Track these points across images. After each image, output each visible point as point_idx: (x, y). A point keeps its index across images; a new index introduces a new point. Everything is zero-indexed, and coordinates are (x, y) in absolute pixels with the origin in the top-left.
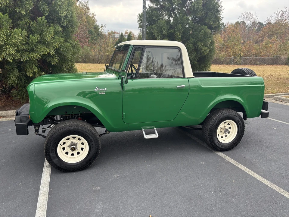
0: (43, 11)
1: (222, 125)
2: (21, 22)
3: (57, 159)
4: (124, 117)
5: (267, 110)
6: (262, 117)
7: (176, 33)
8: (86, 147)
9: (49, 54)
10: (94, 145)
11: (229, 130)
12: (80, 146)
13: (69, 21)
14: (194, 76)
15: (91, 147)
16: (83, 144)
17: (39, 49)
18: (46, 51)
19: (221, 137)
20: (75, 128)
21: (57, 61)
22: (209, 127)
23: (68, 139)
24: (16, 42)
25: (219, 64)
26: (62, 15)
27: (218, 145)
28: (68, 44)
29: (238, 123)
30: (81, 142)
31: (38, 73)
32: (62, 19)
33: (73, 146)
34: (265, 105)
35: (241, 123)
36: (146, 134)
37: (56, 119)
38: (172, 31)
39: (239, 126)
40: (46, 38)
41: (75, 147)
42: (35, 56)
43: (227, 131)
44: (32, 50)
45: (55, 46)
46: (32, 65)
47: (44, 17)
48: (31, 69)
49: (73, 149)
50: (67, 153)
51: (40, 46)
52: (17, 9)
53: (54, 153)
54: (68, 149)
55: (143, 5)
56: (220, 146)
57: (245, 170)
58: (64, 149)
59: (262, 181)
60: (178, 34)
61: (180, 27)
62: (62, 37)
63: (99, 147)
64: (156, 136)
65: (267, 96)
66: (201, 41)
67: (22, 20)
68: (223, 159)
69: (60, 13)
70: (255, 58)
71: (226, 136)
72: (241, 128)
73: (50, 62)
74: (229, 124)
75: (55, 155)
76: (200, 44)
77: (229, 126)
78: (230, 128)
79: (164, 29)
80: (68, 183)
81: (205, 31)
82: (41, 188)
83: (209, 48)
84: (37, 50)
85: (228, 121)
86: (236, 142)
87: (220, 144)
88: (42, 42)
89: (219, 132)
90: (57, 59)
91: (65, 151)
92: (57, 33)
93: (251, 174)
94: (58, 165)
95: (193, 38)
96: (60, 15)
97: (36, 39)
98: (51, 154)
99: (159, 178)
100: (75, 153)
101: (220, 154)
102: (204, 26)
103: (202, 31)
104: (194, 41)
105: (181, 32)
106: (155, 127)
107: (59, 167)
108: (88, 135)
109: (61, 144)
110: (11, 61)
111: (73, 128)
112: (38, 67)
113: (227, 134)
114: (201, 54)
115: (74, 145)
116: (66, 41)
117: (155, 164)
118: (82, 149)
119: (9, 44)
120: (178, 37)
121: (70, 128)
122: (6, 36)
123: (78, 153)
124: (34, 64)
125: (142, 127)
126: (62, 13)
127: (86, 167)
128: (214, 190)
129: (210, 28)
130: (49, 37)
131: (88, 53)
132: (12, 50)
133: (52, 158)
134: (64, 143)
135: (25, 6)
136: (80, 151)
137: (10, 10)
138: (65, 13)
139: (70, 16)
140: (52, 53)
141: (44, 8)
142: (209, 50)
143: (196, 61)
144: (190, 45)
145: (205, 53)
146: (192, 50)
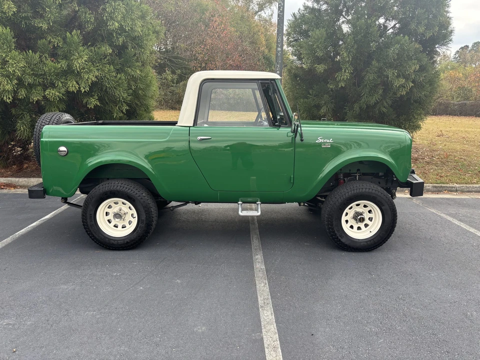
0: (86, 22)
2: (40, 41)
7: (342, 53)
13: (127, 37)
21: (96, 103)
26: (112, 28)
32: (115, 34)
40: (75, 66)
42: (51, 94)
45: (89, 78)
46: (54, 107)
47: (76, 32)
52: (36, 21)
60: (345, 54)
66: (391, 66)
73: (86, 104)
76: (390, 73)
81: (402, 46)
88: (69, 72)
90: (96, 99)
95: (378, 61)
96: (109, 27)
97: (60, 67)
102: (402, 36)
103: (397, 46)
114: (395, 94)
116: (118, 71)
119: (4, 75)
120: (344, 60)
124: (58, 107)
126: (113, 25)
137: (26, 23)
138: (117, 24)
139: (129, 29)
140: (84, 90)
141: (85, 18)
142: (412, 85)
143: (384, 107)
144: (370, 77)
145: (401, 92)
146: (376, 86)
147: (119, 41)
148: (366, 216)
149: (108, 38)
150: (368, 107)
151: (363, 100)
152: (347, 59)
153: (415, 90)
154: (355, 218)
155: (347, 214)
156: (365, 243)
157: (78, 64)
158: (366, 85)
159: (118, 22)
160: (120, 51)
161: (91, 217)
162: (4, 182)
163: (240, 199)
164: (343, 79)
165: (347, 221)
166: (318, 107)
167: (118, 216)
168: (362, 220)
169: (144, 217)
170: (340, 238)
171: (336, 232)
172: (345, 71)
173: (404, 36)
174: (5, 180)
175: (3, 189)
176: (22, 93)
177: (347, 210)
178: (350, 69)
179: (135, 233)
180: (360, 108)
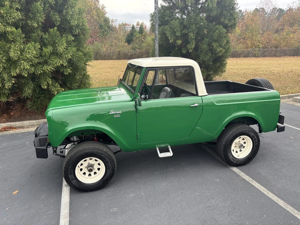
0: (55, 21)
1: (237, 140)
2: (33, 35)
3: (76, 181)
4: (139, 137)
5: (283, 124)
6: (278, 131)
7: (190, 34)
8: (103, 167)
9: (62, 65)
10: (110, 166)
11: (244, 145)
12: (96, 167)
13: (81, 29)
14: (207, 94)
15: (108, 168)
16: (99, 164)
17: (52, 61)
18: (59, 62)
19: (236, 152)
20: (92, 150)
21: (70, 71)
22: (224, 143)
23: (86, 160)
24: (30, 57)
25: (236, 57)
26: (73, 24)
27: (232, 161)
28: (81, 53)
29: (253, 139)
30: (98, 162)
31: (52, 84)
32: (74, 28)
33: (90, 168)
34: (281, 119)
35: (256, 138)
36: (160, 153)
37: (72, 140)
38: (185, 31)
39: (254, 141)
40: (59, 50)
41: (92, 168)
42: (48, 68)
43: (241, 146)
44: (46, 62)
45: (68, 57)
46: (46, 76)
47: (56, 28)
48: (45, 81)
49: (90, 170)
50: (84, 173)
51: (53, 57)
52: (29, 22)
53: (73, 175)
54: (85, 170)
55: (155, 7)
56: (235, 162)
57: (259, 188)
58: (81, 170)
59: (276, 201)
60: (192, 35)
61: (194, 27)
62: (74, 47)
63: (115, 167)
64: (170, 154)
65: (286, 96)
66: (216, 41)
67: (34, 33)
68: (238, 176)
69: (72, 23)
70: (275, 49)
71: (241, 151)
72: (255, 143)
73: (63, 72)
74: (243, 139)
75: (73, 177)
76: (215, 45)
77: (244, 141)
78: (245, 143)
79: (177, 30)
80: (87, 204)
81: (220, 30)
82: (62, 210)
83: (224, 48)
84: (50, 62)
85: (242, 137)
86: (251, 157)
87: (235, 159)
88: (55, 53)
89: (234, 147)
90: (70, 69)
91: (83, 171)
92: (68, 43)
93: (265, 193)
94: (77, 186)
95: (207, 38)
96: (71, 24)
97: (49, 51)
98: (70, 177)
99: (174, 199)
100: (92, 173)
101: (235, 169)
102: (218, 25)
103: (217, 31)
104: (209, 42)
105: (195, 32)
106: (169, 145)
107: (77, 187)
108: (105, 157)
109: (78, 166)
110: (26, 75)
111: (89, 151)
112: (52, 78)
113: (243, 149)
114: (216, 55)
115: (91, 166)
116: (78, 50)
117: (170, 182)
118: (99, 169)
119: (23, 60)
120: (192, 38)
121: (87, 151)
122: (19, 51)
123: (95, 173)
124: (48, 76)
125: (156, 146)
126: (74, 23)
127: (103, 186)
128: (228, 212)
129: (226, 27)
130: (62, 48)
131: (99, 49)
132: (26, 65)
133: (71, 180)
134: (82, 164)
135: (37, 18)
136: (97, 171)
137: (22, 23)
138: (76, 22)
139: (81, 25)
140: (65, 64)
142: (224, 50)
144: (204, 46)
145: (220, 54)
146: (207, 51)
147: (77, 32)
149: (70, 30)
158: (202, 51)
164: (191, 48)
172: (192, 44)
173: (220, 26)
174: (6, 125)
175: (7, 130)
178: (194, 43)
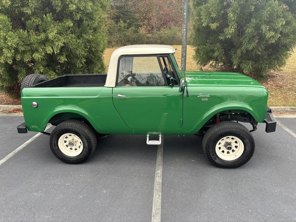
0: (56, 6)
7: (229, 14)
9: (53, 53)
13: (82, 14)
21: (65, 60)
26: (72, 9)
32: (74, 13)
47: (50, 14)
60: (232, 15)
61: (236, 5)
76: (264, 28)
95: (256, 19)
104: (257, 24)
105: (237, 12)
110: (11, 63)
114: (267, 41)
120: (231, 19)
131: (175, 34)
137: (18, 11)
138: (75, 6)
139: (83, 9)
140: (56, 52)
141: (55, 3)
142: (279, 35)
143: (259, 51)
144: (249, 30)
145: (272, 41)
146: (253, 37)
147: (77, 17)
148: (233, 145)
149: (70, 15)
150: (247, 51)
151: (244, 47)
152: (233, 19)
153: (282, 38)
154: (225, 146)
155: (220, 143)
156: (231, 163)
157: (51, 36)
158: (246, 36)
159: (75, 4)
160: (79, 23)
161: (55, 144)
162: (17, 108)
163: (148, 133)
164: (230, 33)
165: (220, 148)
166: (213, 51)
167: (71, 144)
168: (229, 148)
169: (86, 145)
170: (214, 160)
171: (212, 156)
172: (231, 27)
174: (17, 107)
175: (16, 112)
176: (18, 58)
177: (220, 141)
178: (235, 26)
179: (82, 154)
180: (242, 52)
